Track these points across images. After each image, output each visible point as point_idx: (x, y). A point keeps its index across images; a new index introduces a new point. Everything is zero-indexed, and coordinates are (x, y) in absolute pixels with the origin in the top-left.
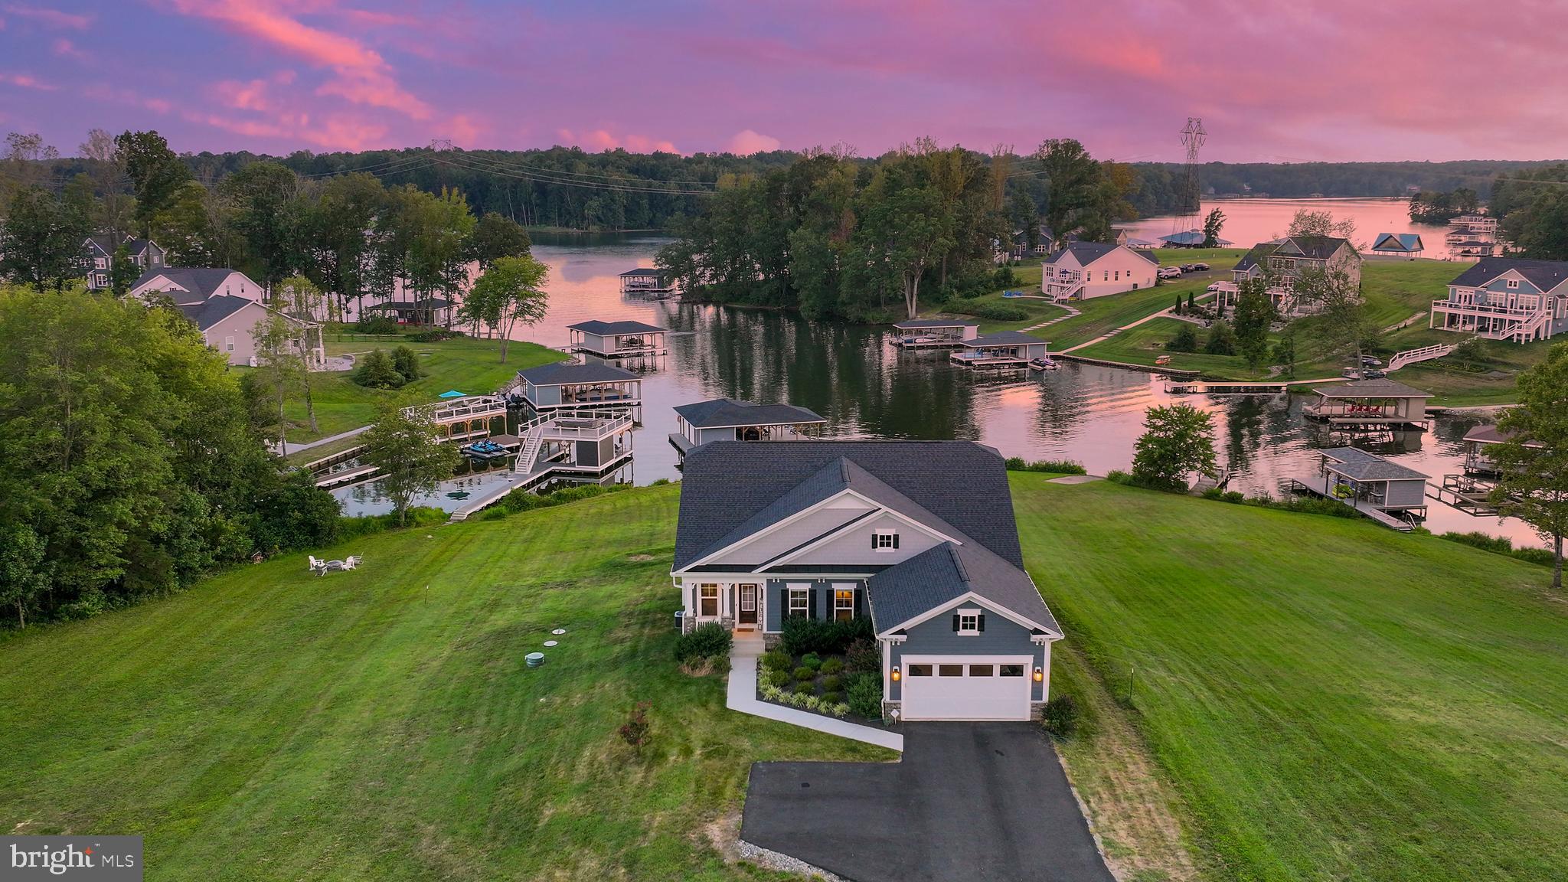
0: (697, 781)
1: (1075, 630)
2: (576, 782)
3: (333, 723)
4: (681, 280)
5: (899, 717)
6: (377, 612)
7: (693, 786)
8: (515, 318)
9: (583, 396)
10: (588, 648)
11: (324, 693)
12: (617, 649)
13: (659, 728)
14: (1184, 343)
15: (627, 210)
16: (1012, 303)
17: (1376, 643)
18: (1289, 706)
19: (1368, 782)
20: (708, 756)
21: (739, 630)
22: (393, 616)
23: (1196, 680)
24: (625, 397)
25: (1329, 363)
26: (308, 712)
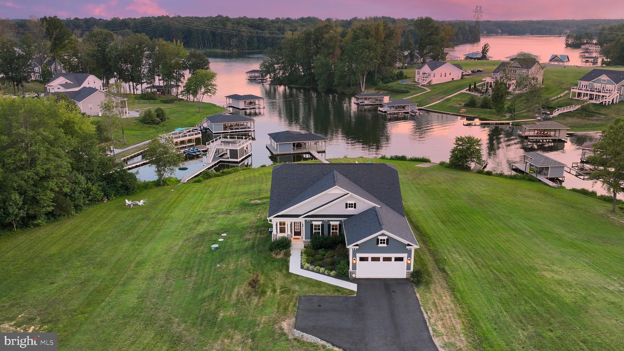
0: (278, 304)
1: (424, 236)
2: (232, 302)
3: (138, 273)
4: (270, 75)
5: (356, 277)
6: (153, 224)
7: (277, 305)
8: (204, 94)
9: (232, 128)
10: (235, 242)
11: (134, 260)
12: (247, 243)
13: (264, 280)
14: (471, 104)
15: (248, 43)
16: (403, 86)
17: (541, 241)
18: (505, 271)
19: (534, 305)
20: (282, 293)
21: (294, 239)
22: (159, 226)
23: (470, 259)
24: (249, 128)
25: (529, 112)
26: (128, 268)
